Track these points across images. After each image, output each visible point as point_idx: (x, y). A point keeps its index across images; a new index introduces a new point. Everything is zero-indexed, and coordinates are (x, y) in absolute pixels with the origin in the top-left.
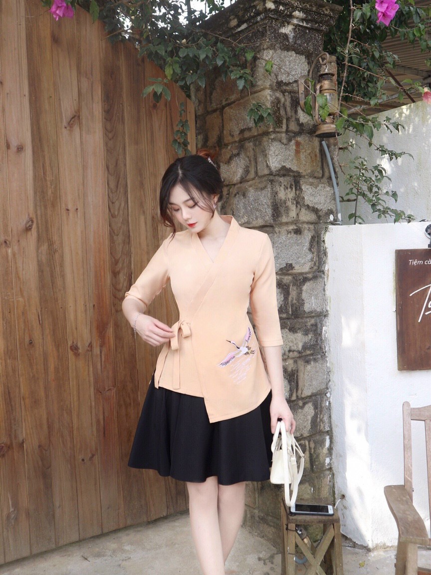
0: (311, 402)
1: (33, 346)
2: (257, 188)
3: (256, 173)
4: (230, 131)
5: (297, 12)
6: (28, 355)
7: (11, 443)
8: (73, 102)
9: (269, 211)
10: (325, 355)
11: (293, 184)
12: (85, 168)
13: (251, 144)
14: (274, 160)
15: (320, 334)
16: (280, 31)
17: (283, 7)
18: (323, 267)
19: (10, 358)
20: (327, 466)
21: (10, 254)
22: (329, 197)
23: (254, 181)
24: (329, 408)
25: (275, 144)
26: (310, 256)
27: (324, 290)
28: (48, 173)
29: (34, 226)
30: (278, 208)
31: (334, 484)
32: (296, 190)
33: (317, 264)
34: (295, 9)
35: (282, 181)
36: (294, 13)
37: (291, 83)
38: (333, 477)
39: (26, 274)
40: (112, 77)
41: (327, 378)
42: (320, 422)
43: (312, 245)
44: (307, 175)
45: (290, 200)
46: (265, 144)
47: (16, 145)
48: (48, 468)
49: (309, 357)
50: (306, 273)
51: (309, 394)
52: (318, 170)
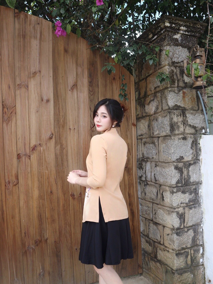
0: (192, 229)
1: (52, 194)
2: (162, 116)
3: (162, 109)
4: (150, 88)
5: (182, 27)
6: (50, 198)
7: (41, 240)
8: (74, 78)
9: (169, 128)
10: (200, 204)
11: (182, 113)
12: (79, 109)
13: (160, 94)
14: (171, 101)
15: (198, 194)
16: (173, 37)
17: (174, 25)
18: (199, 157)
19: (41, 199)
20: (201, 263)
21: (42, 150)
22: (202, 120)
23: (161, 113)
24: (202, 232)
25: (171, 93)
26: (191, 151)
27: (200, 170)
28: (61, 112)
29: (54, 136)
30: (173, 126)
31: (205, 273)
32: (183, 117)
33: (195, 156)
34: (181, 25)
35: (175, 112)
36: (180, 28)
37: (180, 62)
38: (205, 269)
39: (49, 159)
40: (93, 66)
41: (201, 216)
42: (197, 240)
43: (192, 146)
44: (189, 109)
45: (180, 122)
46: (166, 93)
47: (46, 99)
48: (59, 252)
49: (192, 206)
50: (190, 161)
51: (191, 225)
52: (196, 106)
